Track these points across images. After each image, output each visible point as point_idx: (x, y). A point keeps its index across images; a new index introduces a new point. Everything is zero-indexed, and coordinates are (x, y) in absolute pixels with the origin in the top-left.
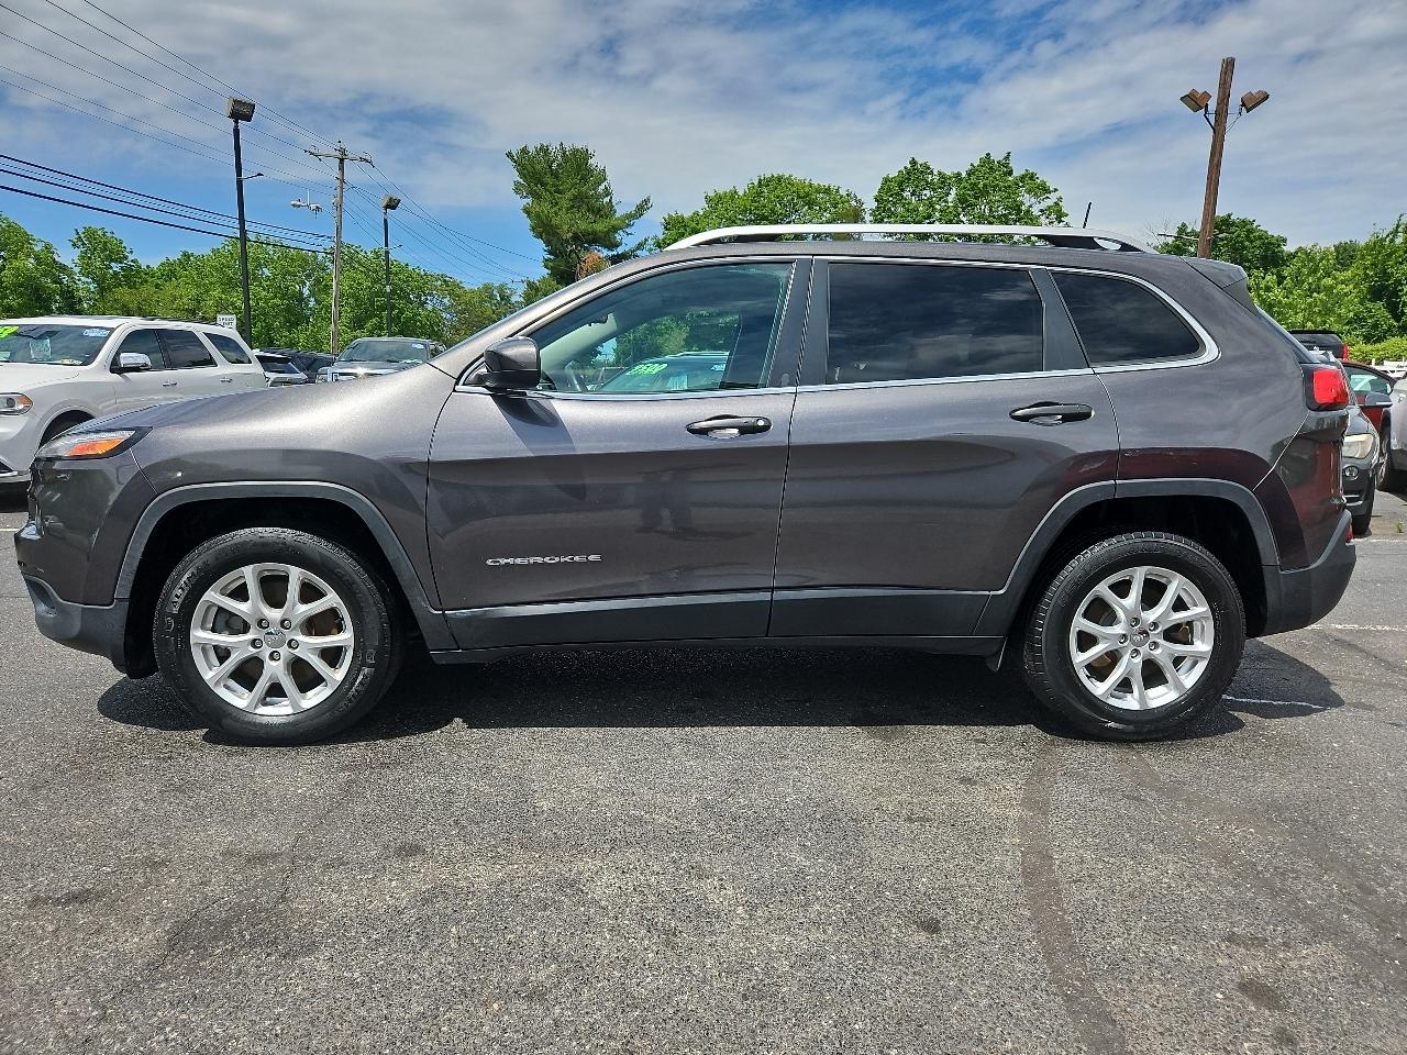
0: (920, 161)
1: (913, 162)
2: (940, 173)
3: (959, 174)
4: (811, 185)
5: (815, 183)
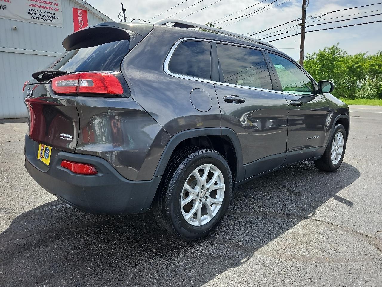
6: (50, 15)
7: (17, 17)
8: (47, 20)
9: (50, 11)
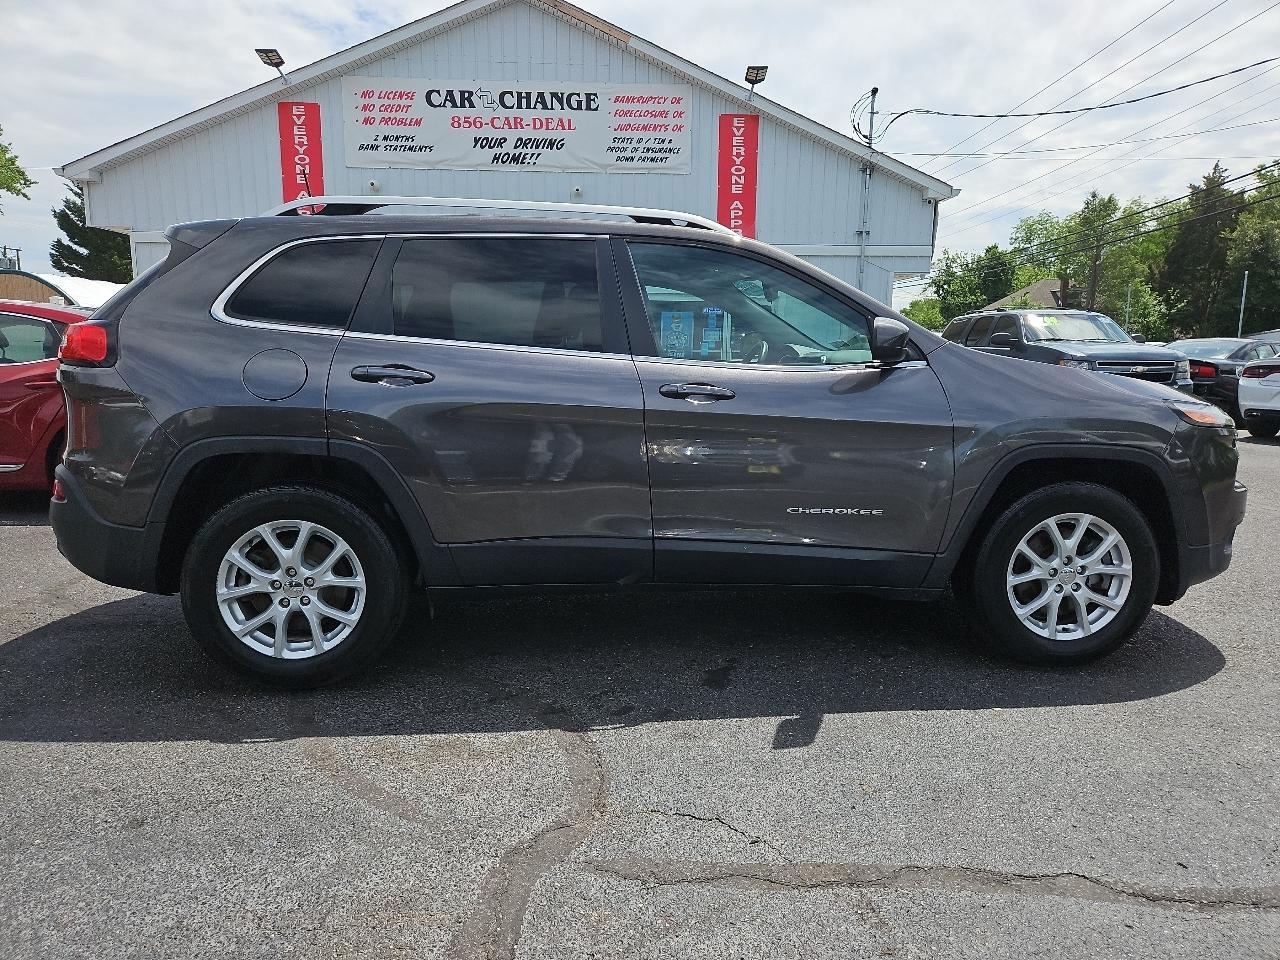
6: (661, 146)
7: (583, 163)
8: (652, 160)
9: (661, 135)
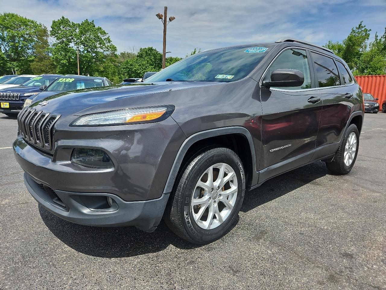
0: (65, 18)
1: (63, 18)
2: (72, 23)
3: (79, 24)
4: (26, 19)
5: (27, 18)
